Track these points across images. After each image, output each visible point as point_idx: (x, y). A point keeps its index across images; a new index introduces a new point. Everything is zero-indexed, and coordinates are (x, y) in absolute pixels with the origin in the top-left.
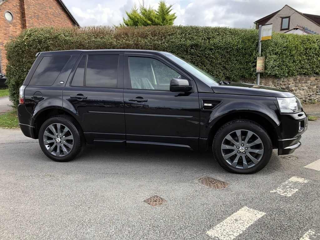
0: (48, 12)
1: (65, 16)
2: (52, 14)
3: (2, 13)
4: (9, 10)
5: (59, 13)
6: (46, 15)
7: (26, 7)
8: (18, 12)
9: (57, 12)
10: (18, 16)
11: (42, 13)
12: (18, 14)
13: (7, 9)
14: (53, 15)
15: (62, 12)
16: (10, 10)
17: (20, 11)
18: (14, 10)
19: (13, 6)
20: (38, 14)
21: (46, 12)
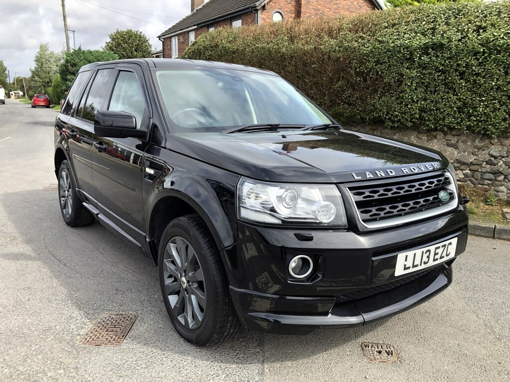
0: (340, 6)
1: (369, 9)
2: (346, 8)
3: (269, 14)
4: (279, 8)
5: (360, 6)
6: (336, 11)
7: (304, 2)
8: (292, 11)
9: (355, 3)
10: (291, 17)
11: (329, 8)
12: (291, 13)
13: (276, 8)
14: (348, 9)
15: (365, 4)
16: (281, 9)
17: (296, 9)
18: (286, 8)
19: (286, 3)
20: (322, 11)
21: (336, 6)
